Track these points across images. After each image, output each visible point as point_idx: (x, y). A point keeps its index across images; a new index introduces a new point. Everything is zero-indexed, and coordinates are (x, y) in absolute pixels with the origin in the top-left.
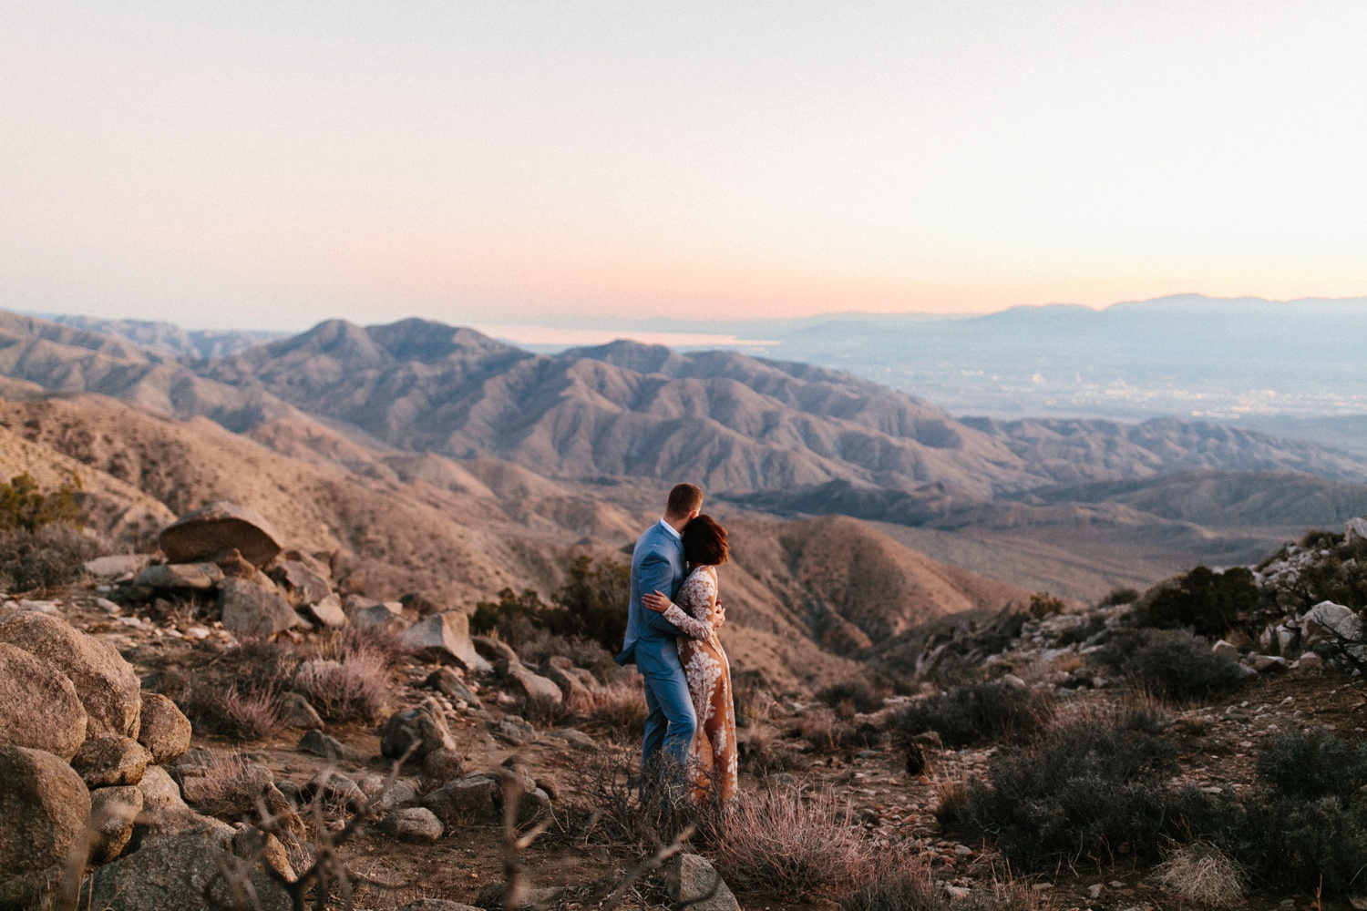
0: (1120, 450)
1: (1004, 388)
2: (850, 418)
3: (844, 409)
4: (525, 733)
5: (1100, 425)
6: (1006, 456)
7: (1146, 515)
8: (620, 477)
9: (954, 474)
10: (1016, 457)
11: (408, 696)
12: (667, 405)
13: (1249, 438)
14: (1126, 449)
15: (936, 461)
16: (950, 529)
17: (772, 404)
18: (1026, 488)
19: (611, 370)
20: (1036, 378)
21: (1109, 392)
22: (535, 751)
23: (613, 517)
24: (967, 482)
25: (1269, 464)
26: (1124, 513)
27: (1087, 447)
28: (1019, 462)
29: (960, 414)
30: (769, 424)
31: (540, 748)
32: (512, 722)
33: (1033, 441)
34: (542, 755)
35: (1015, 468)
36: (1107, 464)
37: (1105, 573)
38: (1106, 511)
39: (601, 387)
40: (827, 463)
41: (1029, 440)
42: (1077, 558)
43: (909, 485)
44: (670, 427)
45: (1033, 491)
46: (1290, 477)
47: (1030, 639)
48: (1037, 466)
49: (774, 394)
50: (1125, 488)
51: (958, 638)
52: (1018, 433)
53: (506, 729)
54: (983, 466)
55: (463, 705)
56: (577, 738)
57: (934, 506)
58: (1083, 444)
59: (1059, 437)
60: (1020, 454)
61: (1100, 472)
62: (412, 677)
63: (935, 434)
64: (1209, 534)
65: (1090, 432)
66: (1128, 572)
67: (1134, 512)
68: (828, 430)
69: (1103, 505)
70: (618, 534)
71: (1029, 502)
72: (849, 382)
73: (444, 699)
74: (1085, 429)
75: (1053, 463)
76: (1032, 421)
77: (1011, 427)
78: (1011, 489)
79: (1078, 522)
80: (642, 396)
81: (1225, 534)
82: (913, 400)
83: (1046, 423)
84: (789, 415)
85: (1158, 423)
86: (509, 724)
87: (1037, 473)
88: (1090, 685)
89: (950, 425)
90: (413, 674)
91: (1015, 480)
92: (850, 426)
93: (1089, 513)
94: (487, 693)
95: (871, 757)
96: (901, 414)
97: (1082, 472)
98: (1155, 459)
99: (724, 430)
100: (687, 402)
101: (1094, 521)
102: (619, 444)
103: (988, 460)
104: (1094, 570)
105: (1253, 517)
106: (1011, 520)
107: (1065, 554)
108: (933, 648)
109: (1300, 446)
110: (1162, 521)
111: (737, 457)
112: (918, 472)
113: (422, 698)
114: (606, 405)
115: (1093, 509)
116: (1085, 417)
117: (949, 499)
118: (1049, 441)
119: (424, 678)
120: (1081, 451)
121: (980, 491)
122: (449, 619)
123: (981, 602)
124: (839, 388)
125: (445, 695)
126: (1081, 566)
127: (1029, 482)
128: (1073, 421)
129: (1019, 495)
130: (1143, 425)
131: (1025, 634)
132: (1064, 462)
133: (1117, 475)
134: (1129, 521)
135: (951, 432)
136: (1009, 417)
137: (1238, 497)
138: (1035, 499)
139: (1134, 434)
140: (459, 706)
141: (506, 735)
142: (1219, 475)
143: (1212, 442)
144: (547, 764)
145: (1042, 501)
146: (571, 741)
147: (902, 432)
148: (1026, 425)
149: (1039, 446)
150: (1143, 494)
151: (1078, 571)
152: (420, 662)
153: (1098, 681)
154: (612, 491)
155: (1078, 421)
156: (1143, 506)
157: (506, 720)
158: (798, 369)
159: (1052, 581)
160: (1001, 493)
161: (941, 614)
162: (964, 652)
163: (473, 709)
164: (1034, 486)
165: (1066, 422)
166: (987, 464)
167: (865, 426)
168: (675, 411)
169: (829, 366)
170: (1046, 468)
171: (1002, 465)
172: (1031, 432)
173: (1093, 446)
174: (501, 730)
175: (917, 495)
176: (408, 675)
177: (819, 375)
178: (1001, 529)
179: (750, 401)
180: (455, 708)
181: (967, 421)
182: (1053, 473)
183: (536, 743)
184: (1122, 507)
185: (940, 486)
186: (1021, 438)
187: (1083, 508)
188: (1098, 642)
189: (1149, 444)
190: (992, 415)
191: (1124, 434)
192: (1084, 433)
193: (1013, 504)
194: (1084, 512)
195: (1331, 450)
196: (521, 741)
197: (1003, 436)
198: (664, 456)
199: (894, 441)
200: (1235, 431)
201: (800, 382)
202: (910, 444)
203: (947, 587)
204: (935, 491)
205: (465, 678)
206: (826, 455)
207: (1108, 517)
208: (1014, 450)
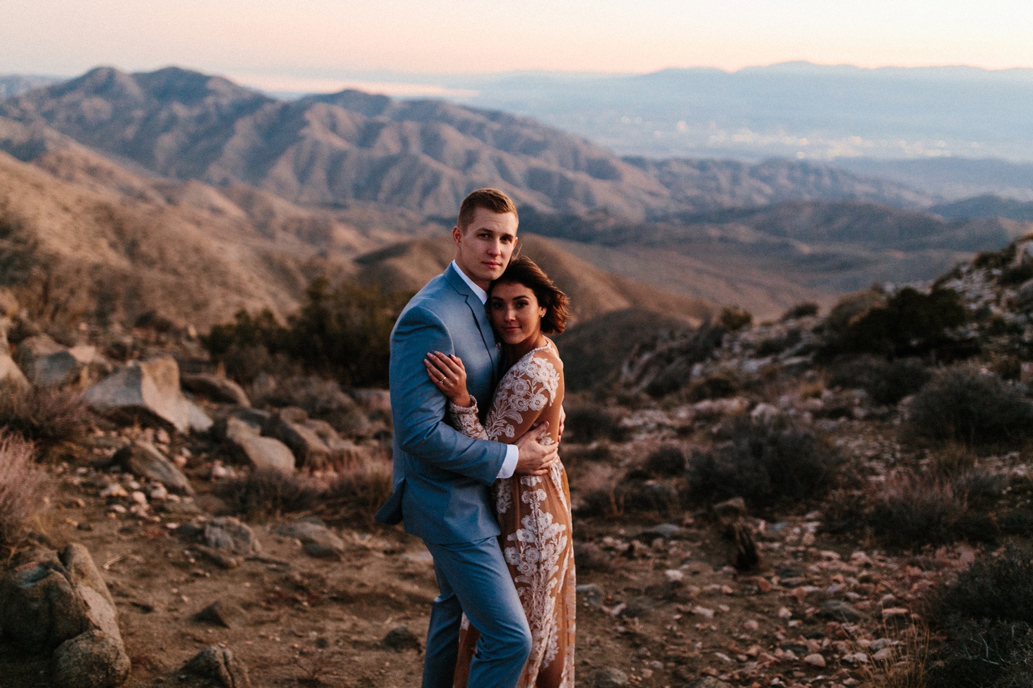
0: (743, 184)
1: (656, 133)
2: (536, 155)
3: (532, 148)
4: (241, 543)
5: (729, 164)
6: (656, 186)
7: (760, 234)
8: (351, 201)
9: (616, 202)
10: (664, 188)
11: (84, 485)
12: (388, 143)
14: (748, 183)
15: (602, 191)
16: (612, 245)
17: (473, 144)
18: (670, 213)
19: (341, 113)
20: (682, 126)
21: (736, 137)
22: (253, 576)
23: (345, 234)
24: (625, 207)
25: (852, 196)
26: (744, 233)
27: (718, 180)
28: (665, 192)
29: (620, 153)
30: (470, 160)
31: (261, 568)
32: (222, 527)
33: (678, 176)
34: (262, 581)
35: (662, 196)
36: (733, 194)
37: (730, 279)
38: (731, 231)
39: (333, 127)
40: (518, 192)
41: (674, 175)
42: (708, 268)
43: (581, 210)
44: (389, 162)
45: (677, 215)
47: (730, 349)
48: (680, 196)
49: (474, 134)
50: (746, 213)
51: (662, 347)
52: (666, 169)
53: (213, 538)
54: (639, 195)
55: (161, 492)
56: (314, 537)
57: (599, 227)
58: (714, 178)
59: (697, 172)
60: (667, 185)
61: (726, 201)
62: (97, 451)
63: (602, 169)
64: (806, 249)
65: (720, 169)
66: (746, 278)
67: (751, 232)
68: (518, 165)
69: (729, 226)
70: (349, 248)
71: (672, 224)
72: (535, 126)
73: (135, 485)
74: (717, 166)
75: (692, 193)
76: (677, 160)
77: (661, 165)
78: (659, 213)
79: (709, 240)
80: (368, 135)
81: (818, 249)
82: (586, 142)
83: (687, 162)
84: (487, 153)
85: (773, 163)
86: (218, 531)
87: (680, 201)
88: (851, 417)
89: (615, 163)
90: (99, 447)
91: (662, 206)
92: (535, 162)
93: (718, 233)
94: (199, 464)
95: (676, 537)
96: (575, 153)
97: (714, 201)
98: (768, 190)
99: (434, 164)
100: (404, 141)
101: (722, 239)
102: (350, 174)
103: (643, 191)
104: (719, 276)
105: (838, 236)
106: (659, 238)
107: (698, 264)
108: (639, 355)
109: (877, 182)
110: (774, 240)
111: (445, 187)
112: (588, 199)
113: (104, 487)
114: (338, 143)
115: (721, 229)
116: (718, 157)
117: (612, 221)
118: (689, 176)
119: (110, 453)
120: (714, 184)
121: (635, 215)
122: (152, 369)
123: (636, 302)
124: (527, 132)
125: (137, 478)
127: (673, 208)
129: (665, 218)
130: (761, 164)
131: (725, 345)
132: (700, 193)
133: (739, 203)
134: (747, 239)
135: (615, 168)
136: (659, 156)
137: (829, 220)
138: (677, 221)
139: (754, 172)
140: (155, 494)
141: (211, 551)
142: (815, 204)
143: (812, 178)
144: (269, 601)
145: (682, 223)
146: (306, 541)
147: (577, 168)
148: (673, 163)
149: (682, 180)
150: (760, 218)
151: (707, 277)
152: (113, 425)
153: (859, 412)
154: (343, 214)
155: (712, 161)
156: (758, 228)
157: (213, 525)
158: (494, 116)
160: (653, 217)
162: (670, 360)
163: (175, 497)
164: (677, 211)
166: (641, 193)
167: (547, 162)
168: (394, 148)
169: (519, 113)
170: (687, 197)
171: (652, 194)
172: (676, 168)
173: (723, 180)
174: (205, 541)
175: (589, 218)
176: (90, 448)
177: (511, 120)
178: (651, 244)
179: (455, 141)
180: (149, 498)
181: (627, 159)
182: (692, 201)
183: (256, 559)
184: (743, 228)
185: (605, 211)
186: (670, 173)
187: (713, 228)
188: (799, 354)
189: (766, 180)
190: (648, 154)
191: (747, 170)
192: (716, 170)
193: (661, 225)
194: (714, 232)
195: (900, 186)
196: (233, 560)
197: (653, 172)
198: (386, 185)
199: (570, 175)
200: (831, 171)
201: (496, 126)
202: (583, 178)
203: (609, 291)
204: (601, 215)
205: (172, 445)
206: (516, 185)
207: (733, 235)
208: (662, 182)
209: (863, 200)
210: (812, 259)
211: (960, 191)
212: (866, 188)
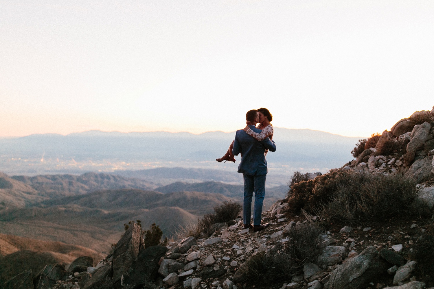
0: (74, 185)
1: (30, 164)
5: (67, 176)
6: (31, 190)
7: (84, 207)
10: (34, 190)
13: (118, 179)
14: (76, 185)
16: (8, 220)
18: (39, 202)
20: (42, 160)
21: (69, 164)
24: (15, 201)
25: (124, 187)
26: (76, 207)
27: (62, 184)
28: (36, 192)
29: (11, 175)
33: (42, 183)
35: (34, 194)
37: (70, 230)
38: (70, 207)
41: (39, 183)
42: (60, 226)
45: (43, 202)
48: (43, 193)
50: (77, 198)
52: (35, 181)
54: (21, 194)
57: (1, 211)
59: (51, 181)
60: (36, 188)
61: (67, 193)
63: (1, 183)
64: (106, 212)
65: (63, 179)
66: (79, 229)
67: (79, 207)
69: (69, 205)
71: (40, 207)
74: (61, 178)
75: (49, 191)
76: (41, 176)
77: (32, 179)
78: (33, 202)
79: (59, 212)
81: (111, 211)
83: (46, 177)
85: (87, 175)
87: (43, 196)
89: (7, 179)
91: (34, 199)
93: (63, 209)
97: (61, 194)
98: (87, 187)
101: (66, 211)
103: (24, 192)
104: (66, 230)
105: (120, 205)
106: (34, 214)
107: (55, 225)
109: (133, 180)
110: (90, 209)
115: (65, 207)
116: (61, 174)
118: (47, 184)
120: (60, 186)
121: (20, 204)
126: (60, 229)
127: (40, 199)
128: (56, 176)
129: (37, 204)
130: (82, 175)
132: (53, 191)
133: (73, 194)
134: (78, 210)
135: (8, 182)
136: (31, 175)
137: (115, 198)
138: (43, 205)
139: (79, 179)
142: (109, 191)
143: (106, 180)
145: (46, 206)
148: (39, 178)
149: (44, 186)
150: (83, 200)
151: (60, 231)
155: (59, 175)
156: (83, 205)
159: (50, 236)
160: (29, 204)
164: (42, 201)
165: (54, 176)
166: (23, 193)
170: (47, 193)
171: (29, 193)
172: (40, 180)
173: (64, 184)
181: (15, 178)
182: (50, 195)
184: (75, 205)
185: (3, 203)
186: (37, 183)
187: (62, 207)
189: (85, 182)
190: (24, 174)
191: (75, 179)
192: (60, 179)
193: (35, 208)
194: (62, 209)
197: (29, 182)
200: (114, 177)
207: (71, 209)
208: (34, 187)
209: (130, 188)
210: (109, 216)
211: (167, 181)
212: (129, 183)
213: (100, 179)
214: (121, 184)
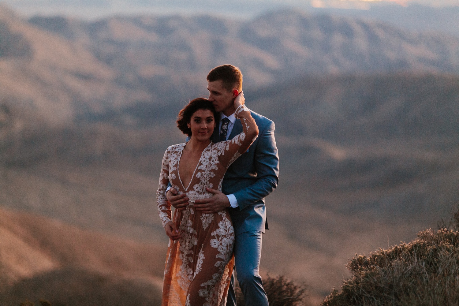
5: (205, 21)
14: (238, 50)
18: (116, 106)
25: (402, 63)
27: (189, 49)
28: (106, 72)
46: (428, 79)
48: (130, 77)
52: (103, 35)
54: (61, 79)
58: (184, 47)
59: (153, 38)
60: (108, 60)
64: (338, 153)
65: (192, 31)
71: (121, 124)
75: (148, 71)
76: (120, 19)
77: (94, 28)
78: (98, 109)
81: (357, 152)
83: (137, 21)
89: (16, 28)
91: (102, 96)
98: (271, 61)
103: (67, 72)
105: (387, 130)
109: (436, 41)
117: (18, 125)
123: (63, 258)
128: (170, 18)
129: (109, 116)
130: (257, 20)
132: (161, 70)
137: (370, 105)
138: (129, 120)
142: (347, 80)
143: (338, 39)
145: (137, 122)
155: (177, 18)
161: (13, 278)
164: (127, 103)
165: (163, 20)
170: (141, 79)
171: (84, 77)
172: (119, 32)
173: (197, 48)
178: (87, 161)
182: (150, 85)
185: (6, 108)
191: (234, 32)
192: (184, 32)
203: (18, 242)
208: (98, 56)
210: (348, 167)
213: (317, 34)
214: (391, 55)
